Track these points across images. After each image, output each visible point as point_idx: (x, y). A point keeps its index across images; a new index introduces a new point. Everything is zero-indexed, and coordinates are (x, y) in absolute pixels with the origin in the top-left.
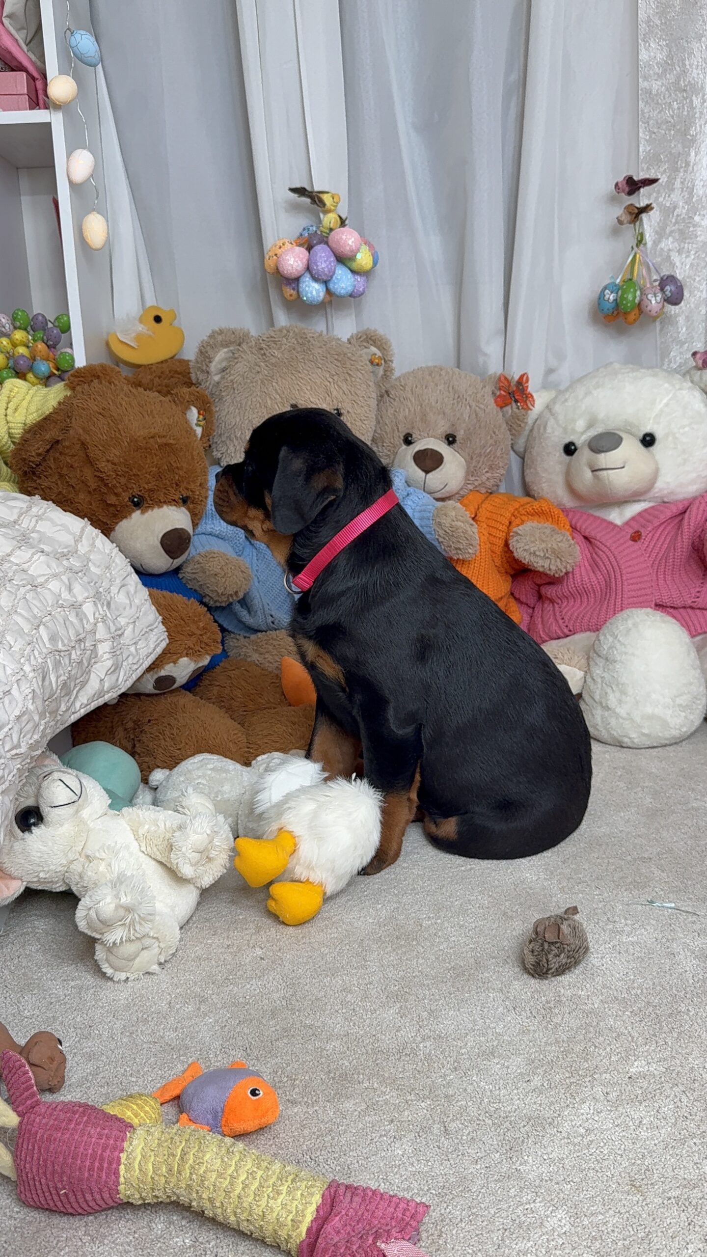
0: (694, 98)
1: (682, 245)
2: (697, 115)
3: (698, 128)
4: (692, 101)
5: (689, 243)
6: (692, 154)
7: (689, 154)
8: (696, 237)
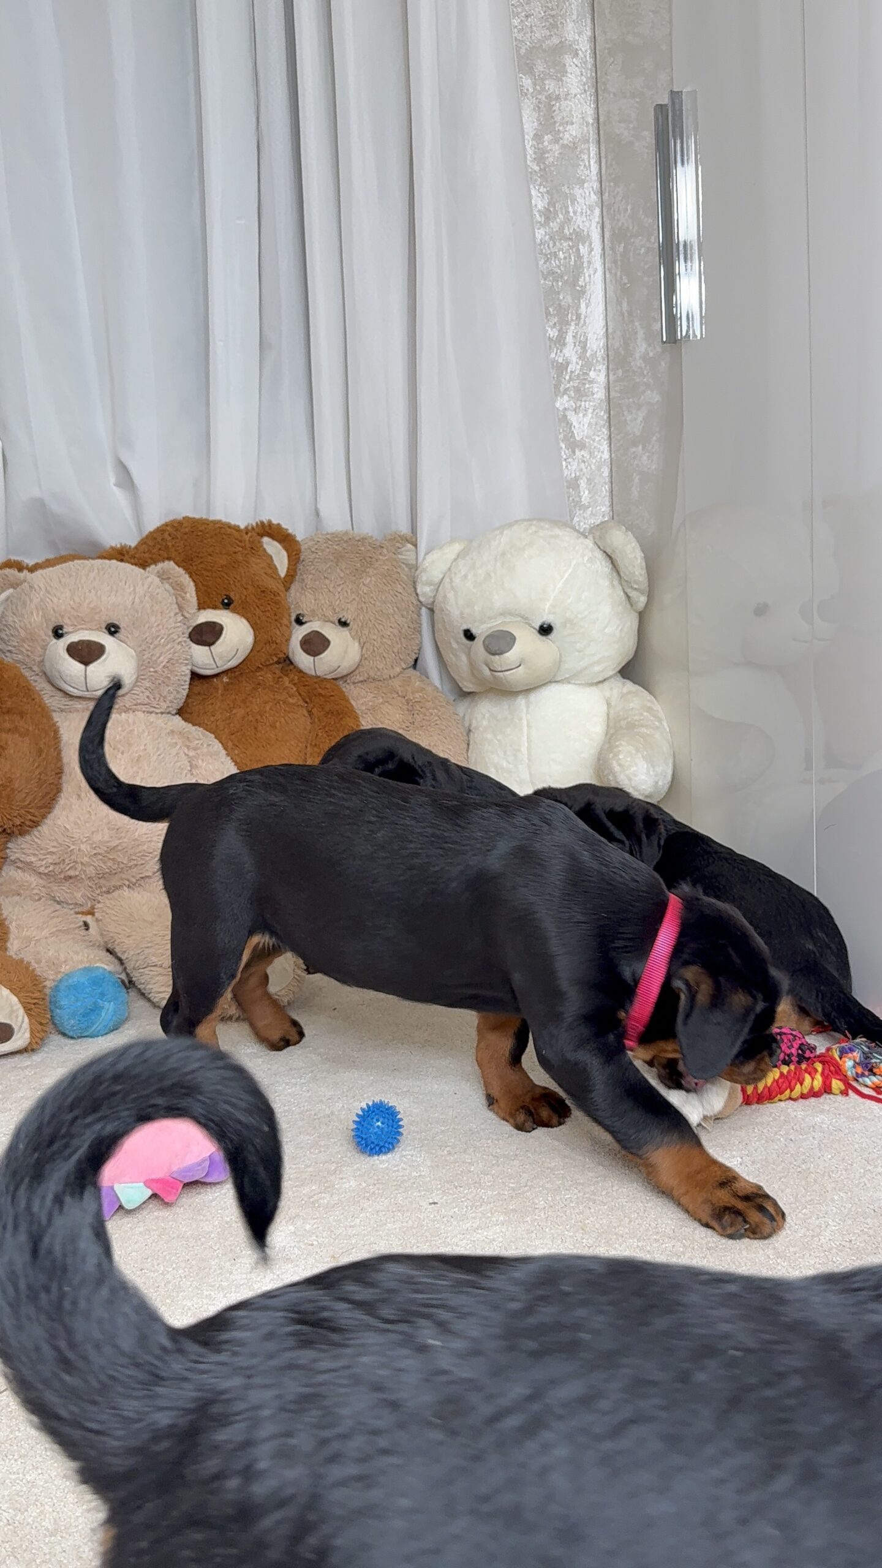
0: (581, 247)
1: (579, 403)
2: (585, 265)
3: (587, 279)
4: (578, 250)
5: (585, 401)
6: (583, 305)
7: (579, 307)
8: (593, 394)
